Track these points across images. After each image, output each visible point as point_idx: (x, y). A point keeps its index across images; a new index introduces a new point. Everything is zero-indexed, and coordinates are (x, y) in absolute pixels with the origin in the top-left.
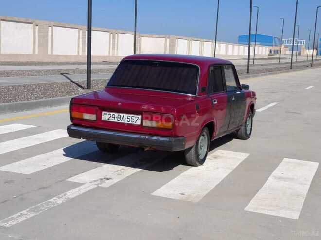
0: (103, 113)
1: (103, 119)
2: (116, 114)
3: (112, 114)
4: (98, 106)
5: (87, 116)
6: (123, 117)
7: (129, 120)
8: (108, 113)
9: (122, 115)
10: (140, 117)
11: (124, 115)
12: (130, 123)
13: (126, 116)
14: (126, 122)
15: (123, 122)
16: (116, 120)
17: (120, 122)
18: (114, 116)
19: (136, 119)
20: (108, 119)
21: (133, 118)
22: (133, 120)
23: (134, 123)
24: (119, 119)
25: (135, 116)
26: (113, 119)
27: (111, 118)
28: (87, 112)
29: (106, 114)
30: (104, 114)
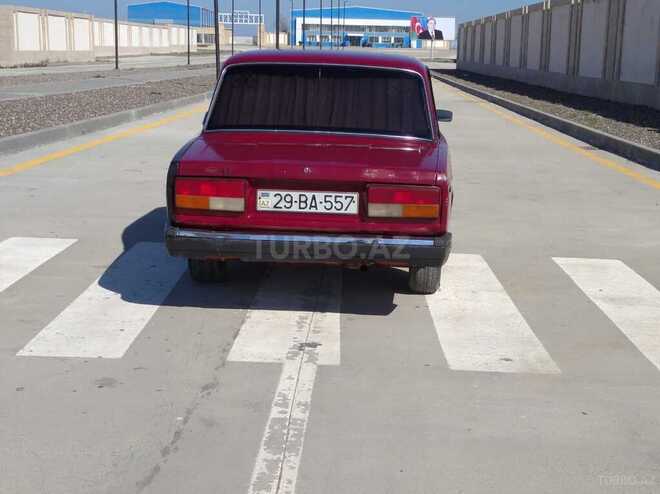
0: (259, 193)
1: (260, 207)
2: (295, 195)
3: (283, 193)
4: (248, 179)
5: (218, 204)
6: (314, 198)
7: (328, 205)
8: (272, 193)
9: (309, 195)
10: (356, 196)
11: (317, 194)
12: (333, 211)
13: (320, 196)
14: (321, 209)
15: (313, 210)
16: (295, 208)
17: (307, 210)
18: (289, 198)
19: (346, 203)
20: (275, 207)
21: (338, 199)
22: (338, 206)
23: (342, 211)
24: (303, 205)
25: (344, 195)
26: (288, 205)
27: (282, 204)
28: (220, 193)
29: (268, 195)
30: (263, 195)
